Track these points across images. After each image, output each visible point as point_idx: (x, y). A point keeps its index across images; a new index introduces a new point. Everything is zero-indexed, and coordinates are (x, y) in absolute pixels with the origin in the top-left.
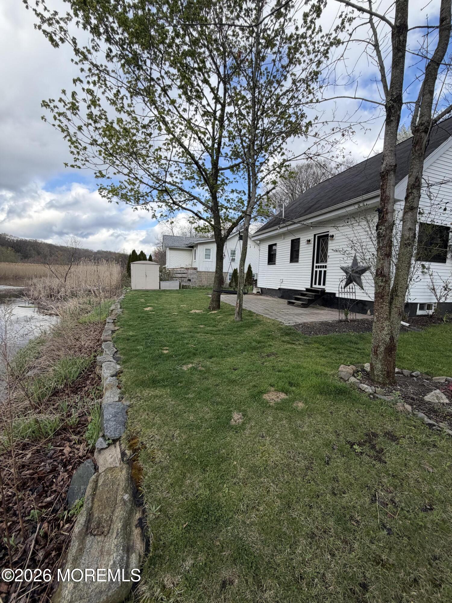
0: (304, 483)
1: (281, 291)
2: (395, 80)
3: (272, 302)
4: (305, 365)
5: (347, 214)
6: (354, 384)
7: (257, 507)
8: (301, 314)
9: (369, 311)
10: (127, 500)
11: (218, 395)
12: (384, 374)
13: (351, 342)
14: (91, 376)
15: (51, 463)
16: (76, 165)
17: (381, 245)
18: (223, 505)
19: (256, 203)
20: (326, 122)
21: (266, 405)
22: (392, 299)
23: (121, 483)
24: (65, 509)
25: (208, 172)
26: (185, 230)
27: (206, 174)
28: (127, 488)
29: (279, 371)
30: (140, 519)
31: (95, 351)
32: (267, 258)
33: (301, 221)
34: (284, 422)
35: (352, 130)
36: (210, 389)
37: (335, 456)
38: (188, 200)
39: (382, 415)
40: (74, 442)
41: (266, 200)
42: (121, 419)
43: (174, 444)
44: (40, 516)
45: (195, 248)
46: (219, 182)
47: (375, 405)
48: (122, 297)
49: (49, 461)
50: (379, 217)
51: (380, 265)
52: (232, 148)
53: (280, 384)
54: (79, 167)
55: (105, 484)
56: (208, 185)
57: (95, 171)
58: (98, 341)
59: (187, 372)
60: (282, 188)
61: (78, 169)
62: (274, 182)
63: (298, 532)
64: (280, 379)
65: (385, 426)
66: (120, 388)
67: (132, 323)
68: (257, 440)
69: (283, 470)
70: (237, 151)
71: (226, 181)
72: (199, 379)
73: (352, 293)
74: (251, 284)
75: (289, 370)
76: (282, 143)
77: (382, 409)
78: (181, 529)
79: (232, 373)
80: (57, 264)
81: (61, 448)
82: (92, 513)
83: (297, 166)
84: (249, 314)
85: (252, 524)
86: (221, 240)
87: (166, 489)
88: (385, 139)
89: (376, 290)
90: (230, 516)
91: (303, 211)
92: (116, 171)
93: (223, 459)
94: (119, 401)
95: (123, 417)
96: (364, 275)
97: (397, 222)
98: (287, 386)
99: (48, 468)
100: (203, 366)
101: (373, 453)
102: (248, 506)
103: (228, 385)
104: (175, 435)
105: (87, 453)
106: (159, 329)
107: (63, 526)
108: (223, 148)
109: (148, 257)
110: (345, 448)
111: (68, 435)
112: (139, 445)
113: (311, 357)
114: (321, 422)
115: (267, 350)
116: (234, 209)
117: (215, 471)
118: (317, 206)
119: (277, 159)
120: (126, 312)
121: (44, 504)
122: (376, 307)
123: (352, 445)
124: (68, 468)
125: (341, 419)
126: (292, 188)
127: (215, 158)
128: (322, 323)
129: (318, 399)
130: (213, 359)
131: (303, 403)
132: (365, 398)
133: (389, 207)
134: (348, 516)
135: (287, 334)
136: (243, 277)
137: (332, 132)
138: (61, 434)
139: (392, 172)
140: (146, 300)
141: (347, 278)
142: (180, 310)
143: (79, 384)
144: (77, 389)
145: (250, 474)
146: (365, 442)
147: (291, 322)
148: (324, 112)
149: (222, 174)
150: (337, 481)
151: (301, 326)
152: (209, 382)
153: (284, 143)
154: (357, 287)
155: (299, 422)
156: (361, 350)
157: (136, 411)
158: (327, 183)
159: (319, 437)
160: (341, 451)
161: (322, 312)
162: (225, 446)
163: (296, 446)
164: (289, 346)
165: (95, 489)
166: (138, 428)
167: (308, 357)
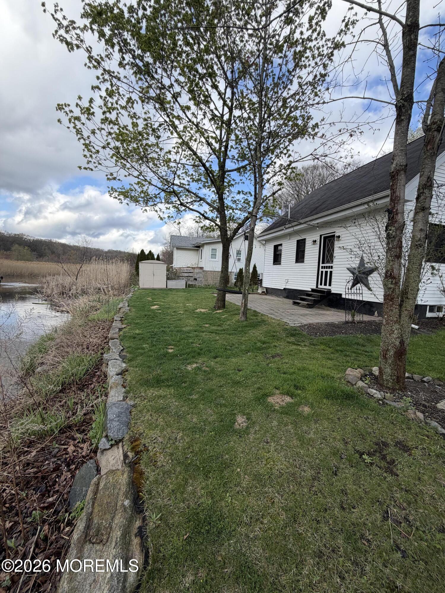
0: (310, 495)
1: (287, 291)
2: (406, 79)
3: (276, 302)
4: (311, 367)
5: (353, 214)
6: (362, 388)
7: (261, 519)
8: (307, 315)
9: (376, 313)
10: (127, 506)
11: (222, 396)
12: (394, 380)
13: (358, 344)
14: (98, 373)
15: (55, 461)
16: (89, 168)
17: (391, 246)
18: (225, 516)
19: (262, 204)
20: (333, 123)
21: (270, 409)
22: (402, 301)
23: (122, 487)
24: (66, 511)
25: (215, 174)
26: (192, 231)
27: (213, 176)
28: (128, 493)
29: (284, 373)
30: (140, 528)
31: (103, 349)
32: (273, 258)
33: (307, 222)
34: (290, 427)
35: (360, 131)
36: (213, 390)
37: (342, 466)
38: (195, 201)
39: (393, 423)
40: (78, 441)
41: (272, 201)
42: (125, 419)
43: (177, 448)
44: (41, 517)
45: (201, 248)
46: (225, 184)
47: (385, 411)
48: (130, 295)
49: (53, 460)
50: (389, 218)
51: (390, 267)
52: (239, 151)
53: (285, 387)
54: (92, 170)
55: (106, 487)
56: (215, 187)
57: (106, 174)
58: (106, 338)
59: (192, 372)
60: (288, 189)
61: (90, 171)
62: (280, 184)
63: (305, 549)
64: (285, 381)
65: (396, 435)
66: (125, 387)
67: (139, 321)
68: (261, 446)
69: (289, 479)
70: (244, 152)
71: (232, 182)
72: (203, 380)
73: (359, 294)
74: (256, 284)
75: (294, 373)
76: (289, 145)
77: (392, 416)
78: (181, 540)
79: (236, 374)
80: (70, 262)
81: (66, 447)
82: (92, 518)
83: (303, 168)
84: (254, 313)
85: (256, 538)
86: (227, 240)
87: (167, 496)
88: (395, 139)
89: (385, 292)
90: (233, 528)
91: (309, 212)
92: (127, 174)
93: (226, 465)
94: (124, 400)
95: (127, 417)
96: (371, 275)
97: (408, 223)
98: (292, 389)
99: (52, 466)
100: (207, 367)
101: (383, 464)
102: (251, 518)
103: (232, 387)
104: (178, 437)
105: (90, 452)
106: (164, 327)
107: (64, 529)
108: (230, 151)
109: (156, 257)
110: (354, 458)
111: (73, 434)
112: (141, 448)
113: (317, 359)
114: (328, 428)
115: (272, 351)
116: (240, 210)
117: (218, 478)
118: (323, 206)
119: (284, 161)
120: (134, 310)
121: (46, 505)
122: (385, 309)
123: (361, 454)
124: (71, 467)
125: (350, 426)
126: (297, 189)
127: (222, 161)
128: (328, 324)
129: (325, 404)
130: (218, 359)
131: (309, 407)
132: (373, 404)
133: (399, 208)
134: (358, 534)
135: (293, 335)
136: (249, 277)
137: (340, 133)
138: (66, 432)
139: (402, 172)
140: (153, 299)
141: (353, 279)
142: (186, 309)
143: (86, 382)
144: (84, 386)
145: (254, 482)
146: (375, 451)
147: (296, 322)
148: (331, 113)
149: (228, 175)
150: (346, 493)
151: (306, 327)
152: (214, 383)
153: (290, 145)
154: (364, 288)
155: (305, 428)
156: (368, 352)
157: (140, 411)
158: (333, 184)
159: (326, 445)
160: (350, 461)
161: (328, 312)
162: (228, 451)
163: (302, 453)
164: (295, 347)
165: (96, 493)
166: (141, 429)
167: (313, 359)
